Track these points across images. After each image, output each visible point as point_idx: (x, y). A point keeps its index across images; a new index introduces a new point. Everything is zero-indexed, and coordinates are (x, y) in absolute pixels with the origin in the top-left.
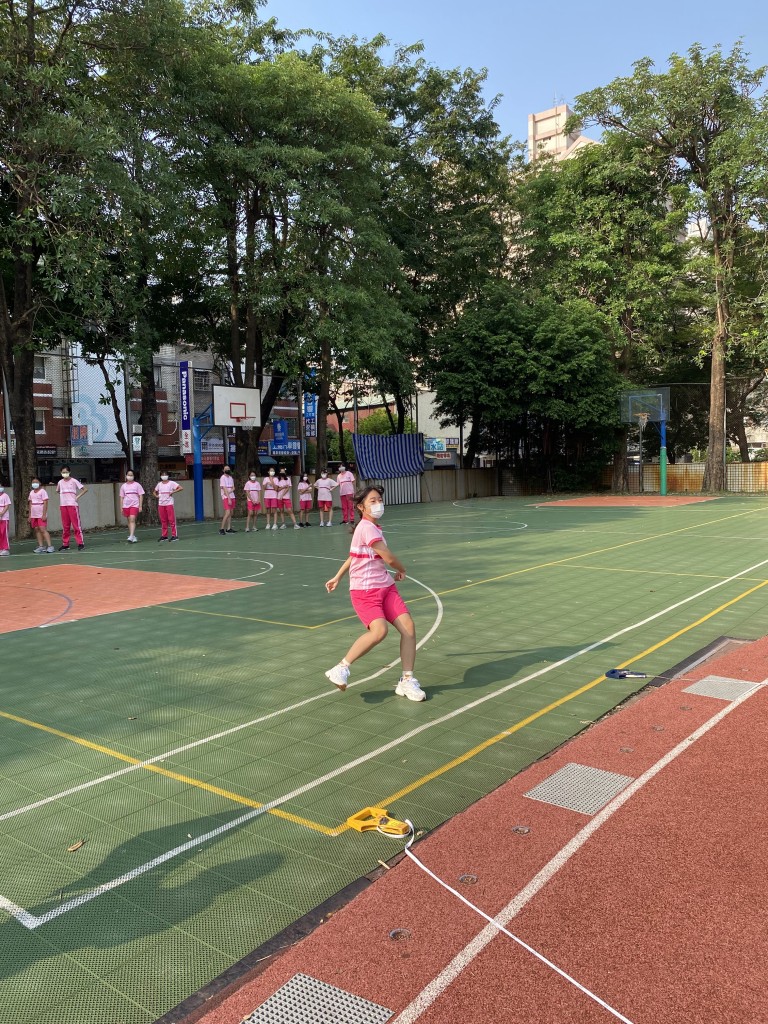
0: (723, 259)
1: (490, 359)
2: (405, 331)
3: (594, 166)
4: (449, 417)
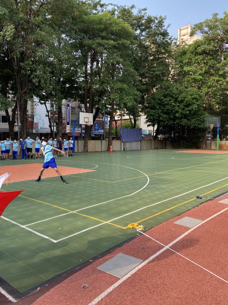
1: (164, 105)
2: (138, 97)
3: (199, 46)
4: (150, 123)
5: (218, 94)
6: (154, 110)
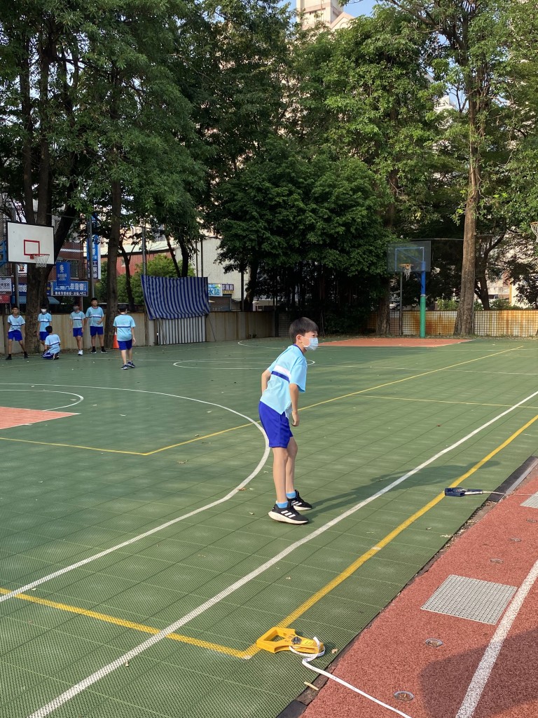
0: (478, 128)
1: (273, 209)
3: (367, 36)
4: (232, 262)
5: (423, 178)
6: (244, 221)
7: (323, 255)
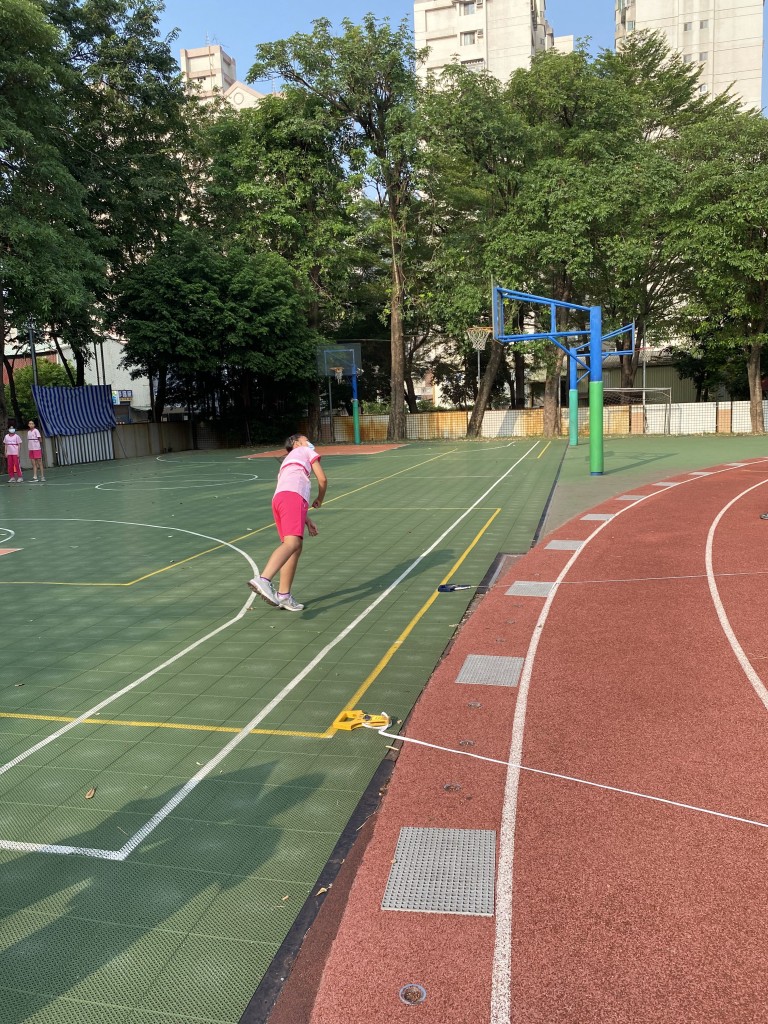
0: (400, 224)
1: (185, 308)
3: (281, 120)
6: (153, 321)
7: (246, 359)
